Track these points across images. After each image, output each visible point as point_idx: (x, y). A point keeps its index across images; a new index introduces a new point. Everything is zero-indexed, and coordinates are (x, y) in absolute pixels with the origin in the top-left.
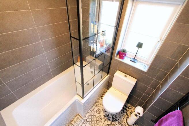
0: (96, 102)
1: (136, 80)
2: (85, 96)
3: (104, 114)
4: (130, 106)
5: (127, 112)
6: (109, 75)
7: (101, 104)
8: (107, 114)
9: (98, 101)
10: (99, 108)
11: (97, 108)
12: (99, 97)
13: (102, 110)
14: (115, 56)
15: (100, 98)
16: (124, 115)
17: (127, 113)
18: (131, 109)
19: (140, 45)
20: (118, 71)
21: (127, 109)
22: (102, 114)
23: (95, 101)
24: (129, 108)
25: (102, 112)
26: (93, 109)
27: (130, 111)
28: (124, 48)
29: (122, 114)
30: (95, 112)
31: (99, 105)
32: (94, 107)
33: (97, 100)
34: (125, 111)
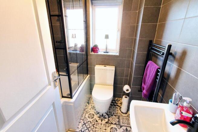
0: (85, 109)
1: (114, 67)
2: (73, 94)
3: (98, 115)
4: (118, 99)
5: (118, 104)
6: (89, 75)
7: (90, 109)
8: (101, 114)
9: (86, 107)
10: (90, 113)
11: (88, 114)
12: (85, 104)
13: (94, 114)
14: (90, 52)
15: (87, 104)
16: (116, 108)
17: (118, 106)
18: (119, 101)
19: (107, 37)
20: (96, 65)
21: (117, 102)
22: (96, 117)
23: (83, 109)
24: (118, 101)
25: (95, 115)
26: (83, 117)
27: (119, 102)
28: (95, 44)
29: (115, 108)
30: (88, 119)
31: (89, 111)
32: (84, 115)
33: (84, 107)
34: (115, 104)
